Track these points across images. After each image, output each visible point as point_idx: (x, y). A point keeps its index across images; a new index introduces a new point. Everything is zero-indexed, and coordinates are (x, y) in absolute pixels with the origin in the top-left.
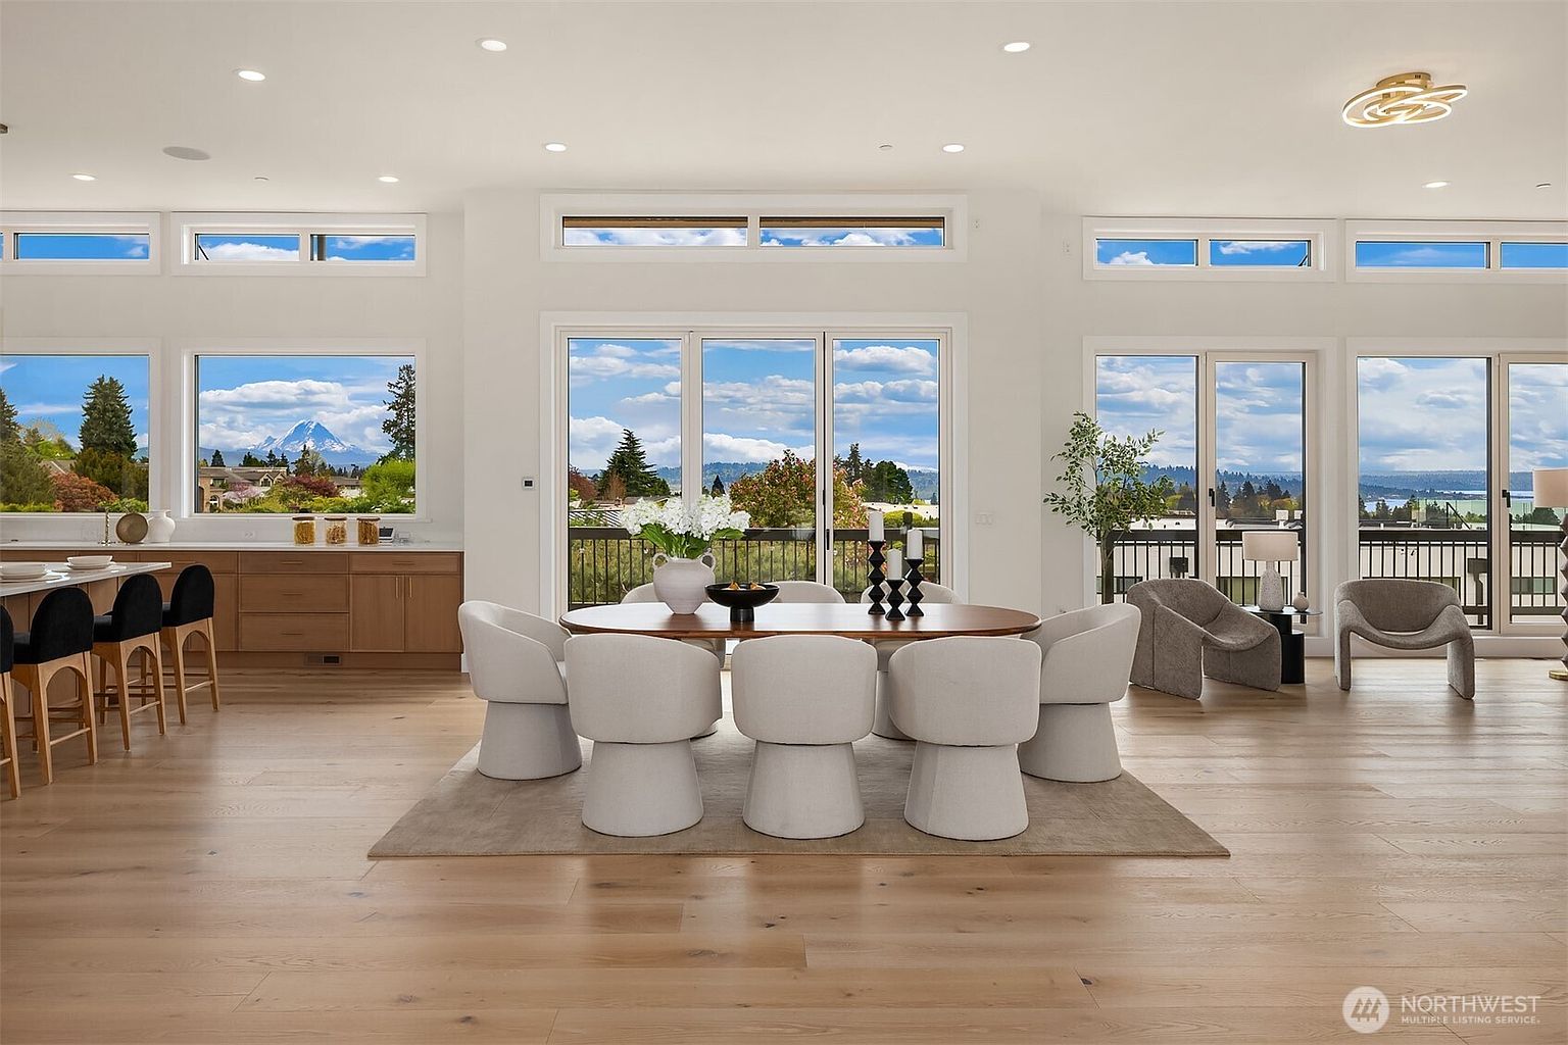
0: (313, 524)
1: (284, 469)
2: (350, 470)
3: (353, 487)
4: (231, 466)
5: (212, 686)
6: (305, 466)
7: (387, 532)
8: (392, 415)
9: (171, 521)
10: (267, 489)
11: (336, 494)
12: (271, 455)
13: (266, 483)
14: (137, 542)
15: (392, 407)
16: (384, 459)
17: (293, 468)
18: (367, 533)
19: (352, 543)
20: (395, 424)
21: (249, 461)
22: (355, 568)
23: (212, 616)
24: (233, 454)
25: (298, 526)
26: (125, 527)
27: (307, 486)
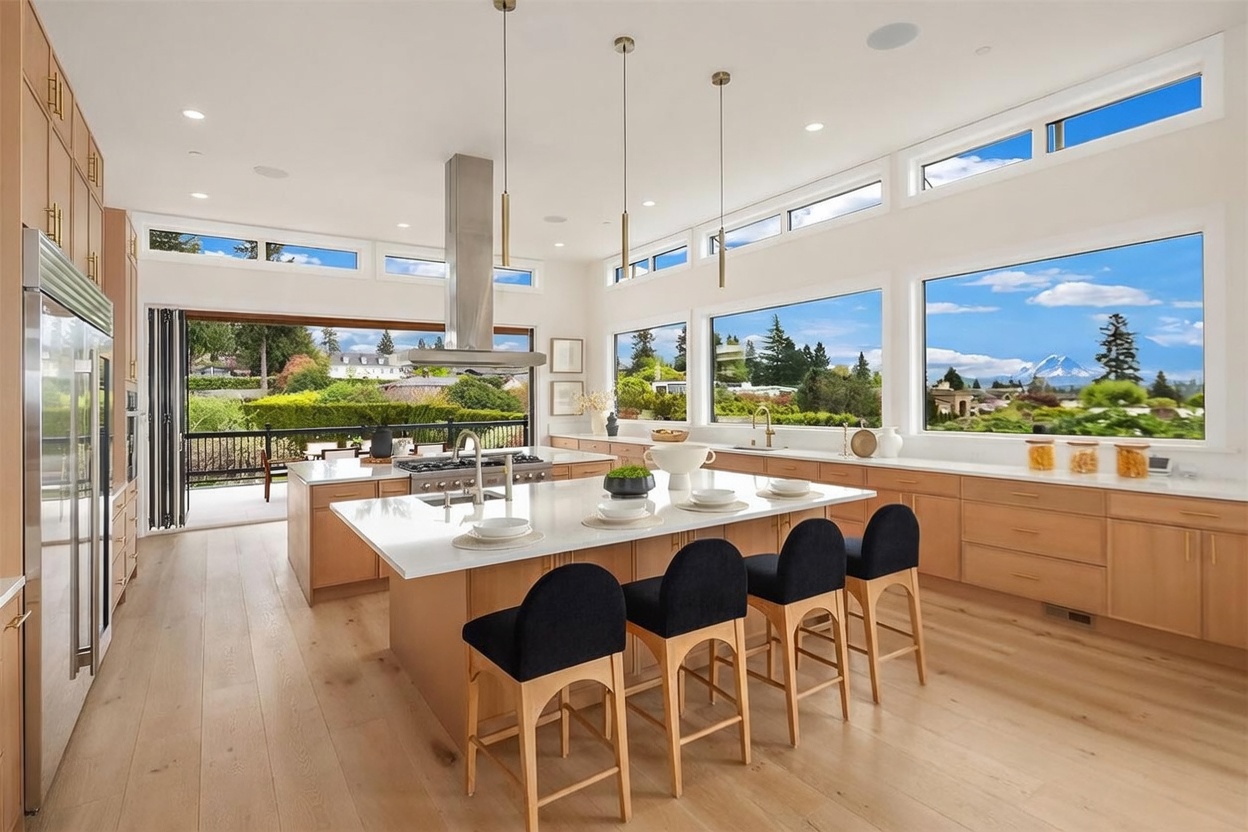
0: (1050, 448)
1: (1020, 390)
2: (1068, 389)
3: (1072, 400)
4: (984, 389)
5: (917, 652)
6: (1035, 387)
7: (1160, 463)
8: (1103, 350)
9: (899, 438)
10: (1008, 402)
11: (1057, 405)
12: (1011, 381)
13: (1007, 398)
14: (868, 456)
15: (1104, 344)
16: (1097, 381)
17: (1026, 389)
18: (1129, 463)
19: (1106, 476)
20: (1104, 356)
21: (996, 385)
22: (1115, 511)
23: (916, 565)
24: (986, 381)
25: (1032, 449)
26: (857, 442)
27: (1036, 400)
